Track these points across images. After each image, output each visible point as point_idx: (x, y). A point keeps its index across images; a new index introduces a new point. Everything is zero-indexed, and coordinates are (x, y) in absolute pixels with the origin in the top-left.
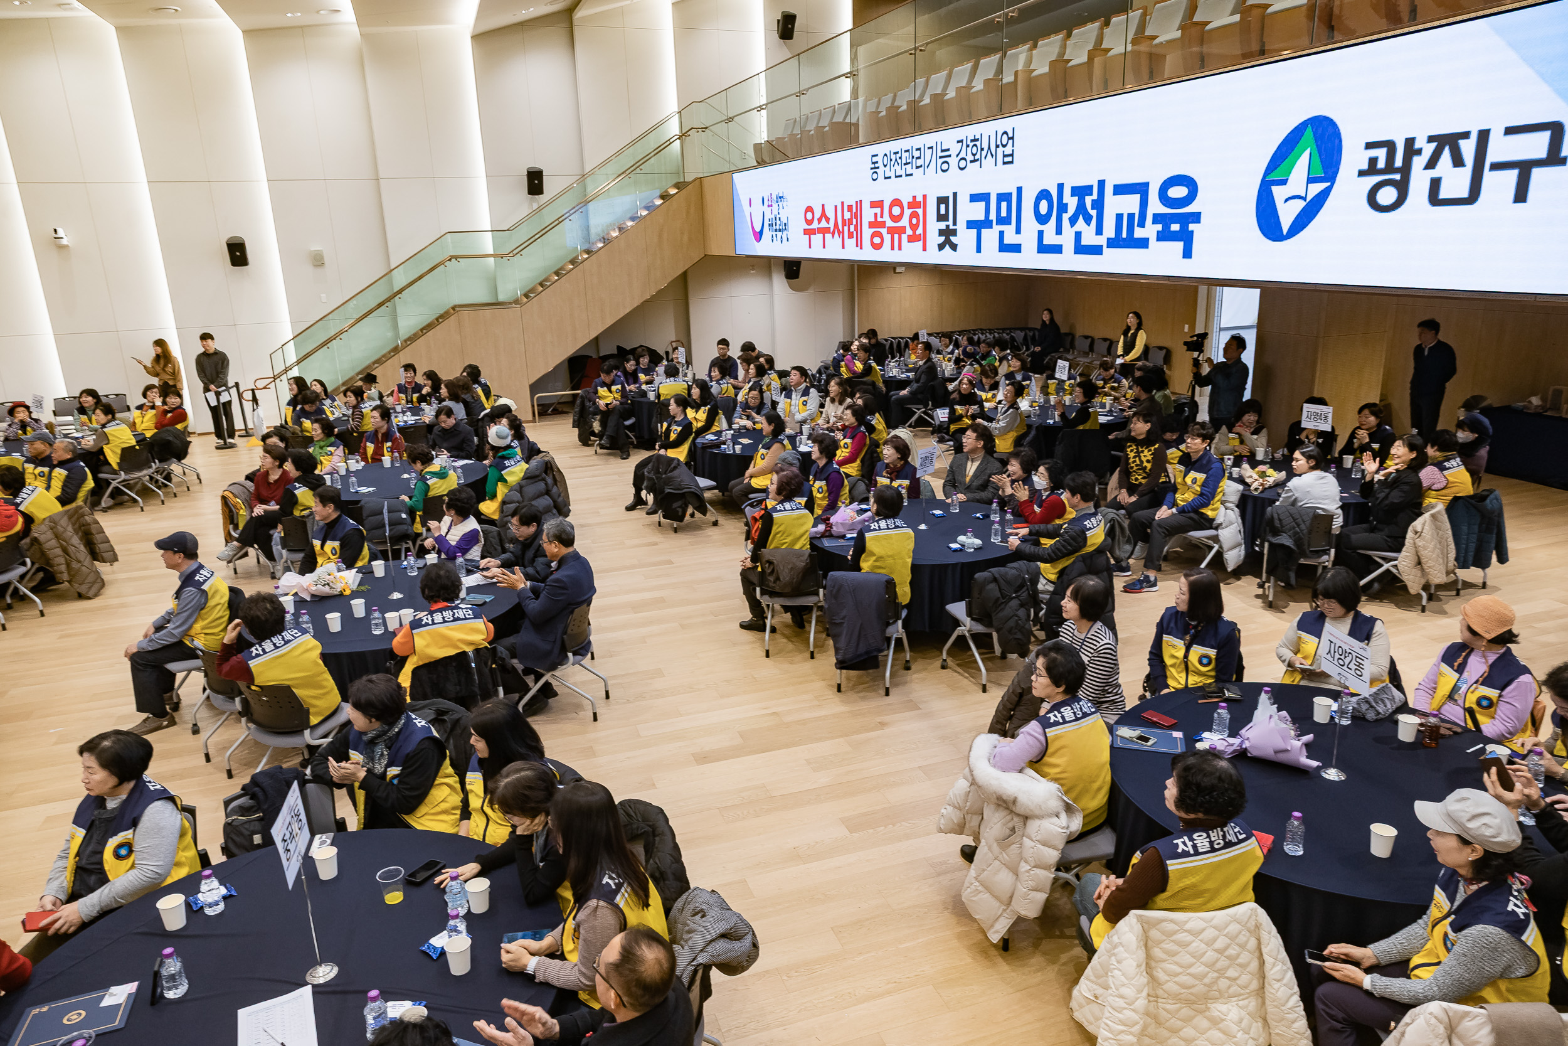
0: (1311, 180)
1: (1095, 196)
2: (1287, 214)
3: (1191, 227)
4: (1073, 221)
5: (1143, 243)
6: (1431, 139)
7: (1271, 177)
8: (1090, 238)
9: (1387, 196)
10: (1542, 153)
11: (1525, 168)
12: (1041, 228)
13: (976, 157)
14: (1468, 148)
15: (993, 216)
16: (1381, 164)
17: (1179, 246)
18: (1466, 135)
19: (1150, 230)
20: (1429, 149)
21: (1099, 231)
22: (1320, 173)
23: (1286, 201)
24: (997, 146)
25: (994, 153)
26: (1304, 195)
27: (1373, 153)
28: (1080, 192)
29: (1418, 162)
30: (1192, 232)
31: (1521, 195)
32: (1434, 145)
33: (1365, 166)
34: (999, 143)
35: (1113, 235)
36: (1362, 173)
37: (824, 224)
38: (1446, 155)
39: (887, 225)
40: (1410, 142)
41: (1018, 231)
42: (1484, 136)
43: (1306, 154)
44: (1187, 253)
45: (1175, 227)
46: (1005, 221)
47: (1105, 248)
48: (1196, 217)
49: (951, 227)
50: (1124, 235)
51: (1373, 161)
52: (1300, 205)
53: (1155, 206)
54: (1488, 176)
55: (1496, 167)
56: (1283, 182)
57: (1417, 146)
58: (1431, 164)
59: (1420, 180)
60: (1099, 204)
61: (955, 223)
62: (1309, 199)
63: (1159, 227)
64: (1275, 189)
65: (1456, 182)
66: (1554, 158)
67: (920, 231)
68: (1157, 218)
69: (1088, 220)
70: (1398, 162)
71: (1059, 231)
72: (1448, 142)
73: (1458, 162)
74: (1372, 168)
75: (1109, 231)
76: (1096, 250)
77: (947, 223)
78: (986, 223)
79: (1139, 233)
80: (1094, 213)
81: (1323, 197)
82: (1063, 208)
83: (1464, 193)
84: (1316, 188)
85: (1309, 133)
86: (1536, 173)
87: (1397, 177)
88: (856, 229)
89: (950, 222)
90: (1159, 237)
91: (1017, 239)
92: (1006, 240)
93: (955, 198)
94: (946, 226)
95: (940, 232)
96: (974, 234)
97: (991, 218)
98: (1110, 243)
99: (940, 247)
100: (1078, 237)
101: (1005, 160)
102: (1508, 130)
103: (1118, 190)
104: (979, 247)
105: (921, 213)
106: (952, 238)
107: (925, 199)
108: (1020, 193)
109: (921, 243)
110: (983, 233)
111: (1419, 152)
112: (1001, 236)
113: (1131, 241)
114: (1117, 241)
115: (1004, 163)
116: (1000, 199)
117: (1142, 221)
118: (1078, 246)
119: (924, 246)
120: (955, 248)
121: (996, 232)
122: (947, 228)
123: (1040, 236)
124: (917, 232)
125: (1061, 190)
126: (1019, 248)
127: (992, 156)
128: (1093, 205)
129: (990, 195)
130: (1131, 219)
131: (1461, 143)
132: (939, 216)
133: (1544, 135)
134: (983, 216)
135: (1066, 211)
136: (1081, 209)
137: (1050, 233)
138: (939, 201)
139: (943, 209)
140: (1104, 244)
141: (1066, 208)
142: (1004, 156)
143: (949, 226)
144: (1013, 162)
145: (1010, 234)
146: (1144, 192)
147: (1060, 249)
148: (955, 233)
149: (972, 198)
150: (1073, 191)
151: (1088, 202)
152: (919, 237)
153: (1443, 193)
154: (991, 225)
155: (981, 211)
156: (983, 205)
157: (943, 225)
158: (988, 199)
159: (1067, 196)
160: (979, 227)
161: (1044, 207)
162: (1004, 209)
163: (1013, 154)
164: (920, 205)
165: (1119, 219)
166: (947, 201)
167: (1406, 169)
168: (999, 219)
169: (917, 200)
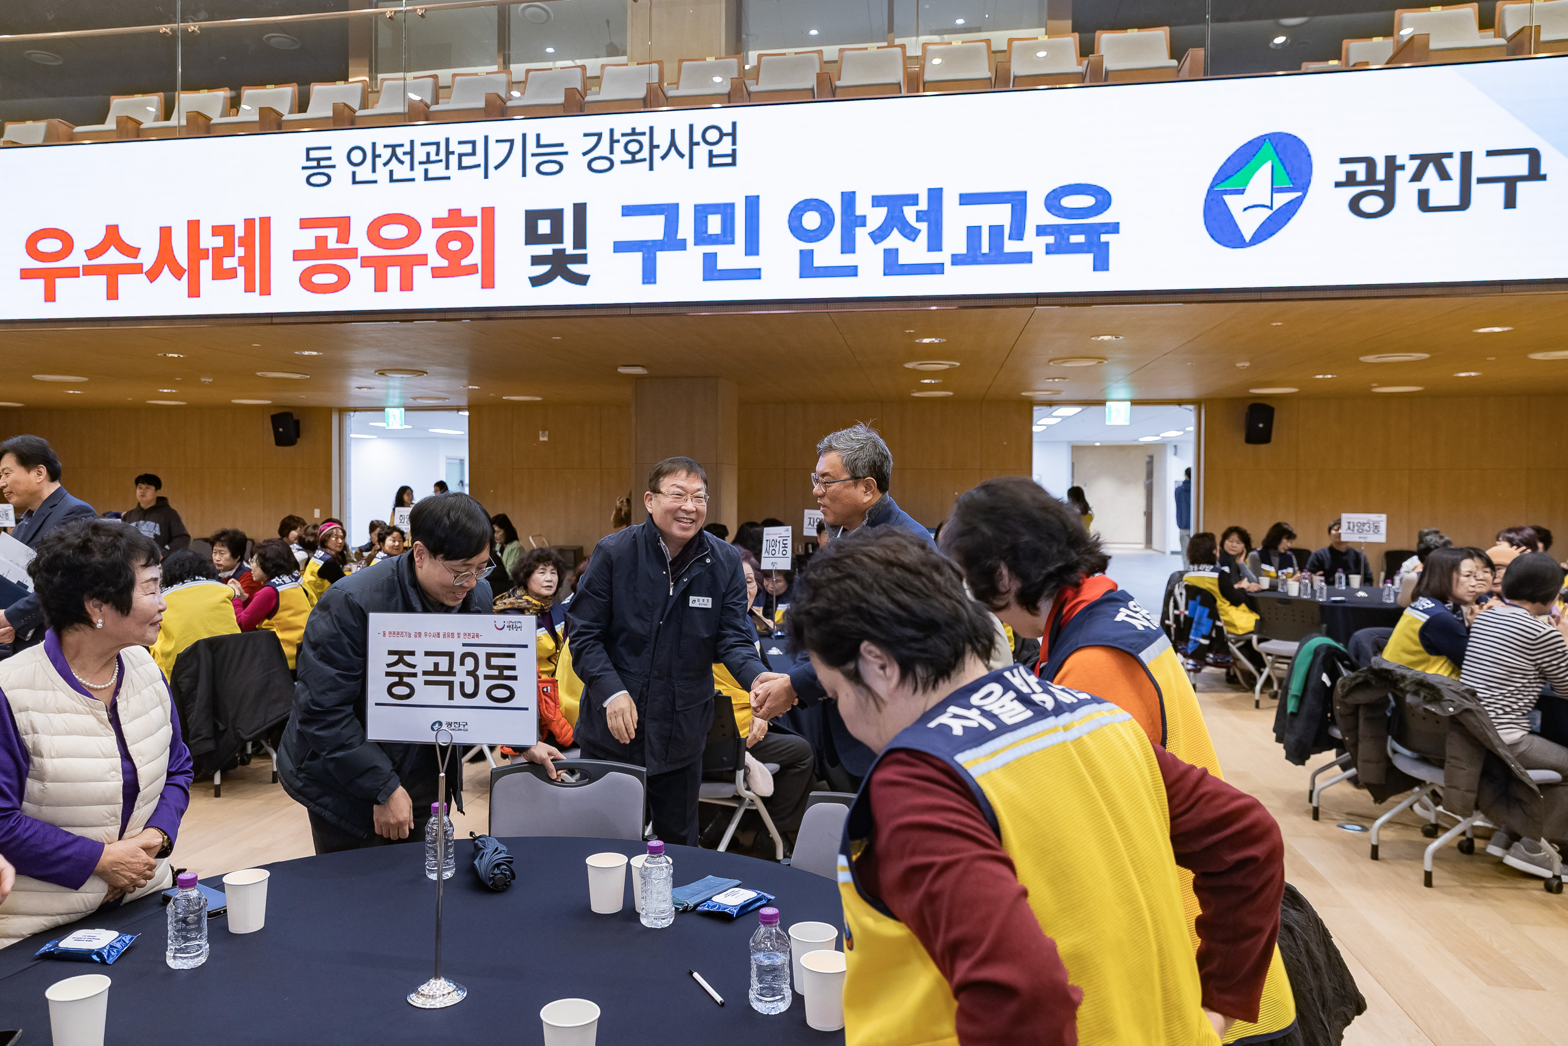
0: (1276, 190)
1: (923, 205)
3: (1104, 238)
4: (878, 236)
5: (1026, 258)
6: (1413, 157)
7: (1221, 187)
8: (913, 252)
9: (1372, 204)
10: (1524, 171)
11: (1511, 183)
12: (807, 246)
13: (638, 157)
14: (1453, 166)
15: (686, 229)
16: (1361, 176)
17: (1089, 258)
18: (1449, 155)
19: (1032, 243)
20: (1412, 166)
21: (935, 243)
22: (1285, 183)
23: (1245, 209)
24: (692, 144)
25: (685, 149)
26: (1269, 204)
27: (1351, 167)
28: (894, 204)
29: (1402, 179)
30: (1107, 244)
31: (1510, 202)
32: (1417, 162)
33: (1343, 179)
34: (697, 137)
35: (962, 249)
36: (1339, 184)
37: (113, 257)
38: (1431, 170)
39: (361, 254)
40: (1390, 161)
41: (752, 248)
42: (1466, 158)
43: (1267, 167)
44: (1101, 264)
45: (1080, 239)
46: (727, 236)
47: (948, 267)
48: (1114, 228)
49: (570, 250)
50: (985, 249)
51: (1351, 175)
52: (1264, 214)
53: (1037, 214)
54: (1476, 189)
55: (1481, 181)
56: (1239, 192)
57: (1399, 162)
58: (1417, 176)
59: (1406, 191)
60: (933, 216)
61: (580, 240)
62: (1275, 207)
63: (1050, 239)
64: (1227, 198)
65: (1445, 192)
66: (1534, 176)
67: (475, 257)
68: (1041, 230)
69: (911, 234)
70: (1381, 175)
71: (848, 246)
72: (1431, 159)
73: (1444, 175)
74: (1351, 180)
75: (955, 241)
76: (936, 269)
77: (557, 247)
78: (672, 242)
79: (1010, 246)
80: (923, 227)
81: (1293, 206)
82: (852, 221)
83: (1455, 201)
84: (1285, 198)
85: (1267, 147)
86: (1521, 186)
87: (1382, 188)
88: (246, 262)
89: (568, 245)
90: (1049, 250)
91: (751, 262)
92: (722, 265)
93: (580, 210)
94: (554, 250)
95: (536, 260)
96: (636, 259)
97: (680, 236)
98: (957, 260)
99: (536, 281)
100: (891, 255)
101: (715, 161)
102: (1490, 153)
103: (967, 199)
104: (649, 276)
105: (475, 233)
106: (575, 268)
107: (488, 213)
108: (752, 203)
109: (477, 278)
110: (662, 257)
111: (1402, 167)
112: (710, 260)
113: (998, 256)
114: (971, 257)
115: (711, 165)
116: (702, 212)
117: (1018, 233)
118: (892, 265)
119: (488, 282)
120: (582, 280)
121: (695, 254)
122: (559, 253)
123: (806, 257)
124: (465, 262)
125: (849, 199)
126: (754, 274)
127: (682, 155)
128: (920, 217)
129: (676, 206)
130: (996, 232)
131: (1445, 161)
132: (532, 237)
133: (1525, 159)
134: (658, 234)
135: (864, 225)
136: (895, 221)
137: (827, 252)
138: (532, 217)
139: (544, 227)
140: (947, 262)
141: (862, 221)
142: (711, 156)
143: (564, 250)
144: (734, 164)
145: (731, 256)
146: (1017, 201)
147: (852, 271)
148: (582, 259)
149: (629, 211)
150: (877, 201)
151: (910, 213)
152: (471, 270)
153: (1433, 202)
154: (681, 245)
155: (652, 228)
156: (659, 220)
157: (546, 250)
158: (670, 212)
159: (863, 206)
160: (648, 250)
161: (812, 220)
162: (714, 224)
163: (733, 155)
164: (471, 221)
165: (973, 232)
166: (556, 216)
167: (1390, 181)
168: (701, 237)
169: (464, 214)
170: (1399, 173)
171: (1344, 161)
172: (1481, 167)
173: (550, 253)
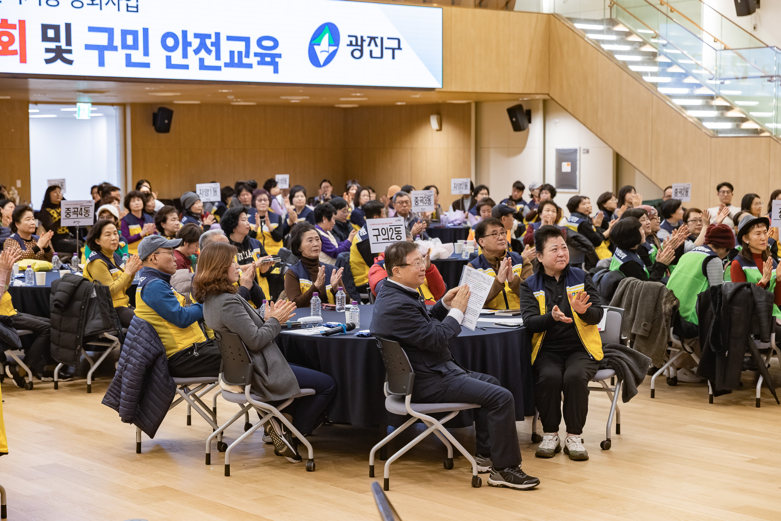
0: (330, 45)
1: (213, 39)
2: (322, 58)
3: (277, 60)
4: (197, 52)
5: (250, 66)
6: (368, 37)
7: (313, 42)
8: (210, 60)
10: (396, 46)
11: (393, 50)
12: (169, 54)
14: (378, 41)
15: (117, 41)
16: (354, 43)
17: (271, 68)
18: (377, 38)
19: (253, 60)
20: (368, 41)
21: (218, 57)
22: (332, 43)
23: (321, 52)
25: (116, 2)
26: (327, 50)
27: (351, 38)
28: (202, 37)
29: (365, 44)
30: (278, 62)
31: (393, 57)
32: (369, 39)
33: (349, 43)
35: (228, 61)
36: (348, 45)
38: (373, 42)
40: (362, 37)
41: (146, 53)
42: (382, 39)
43: (327, 35)
44: (276, 71)
45: (268, 59)
46: (135, 47)
47: (223, 68)
48: (279, 56)
49: (64, 47)
50: (236, 61)
51: (351, 42)
52: (327, 55)
53: (255, 48)
54: (384, 50)
55: (386, 48)
56: (319, 45)
57: (364, 38)
58: (369, 45)
59: (366, 50)
60: (217, 44)
61: (69, 42)
62: (330, 52)
63: (259, 59)
64: (316, 47)
65: (377, 52)
66: (399, 48)
67: (16, 46)
68: (256, 55)
69: (209, 52)
70: (359, 43)
71: (185, 56)
72: (373, 39)
73: (376, 45)
74: (351, 44)
75: (225, 57)
76: (218, 68)
77: (58, 44)
78: (111, 47)
79: (245, 61)
80: (213, 49)
81: (335, 52)
82: (187, 44)
83: (379, 56)
84: (332, 49)
85: (327, 28)
86: (396, 51)
87: (359, 48)
89: (63, 44)
90: (259, 63)
91: (145, 60)
92: (133, 60)
93: (68, 27)
94: (57, 46)
95: (48, 50)
96: (95, 54)
97: (115, 44)
98: (226, 65)
99: (48, 61)
100: (202, 60)
101: (130, 9)
102: (388, 38)
103: (229, 38)
104: (102, 63)
105: (16, 33)
106: (66, 56)
107: (22, 23)
108: (146, 31)
109: (17, 57)
110: (107, 54)
111: (365, 41)
112: (128, 57)
113: (240, 65)
114: (230, 64)
115: (128, 11)
116: (124, 33)
117: (247, 56)
118: (202, 66)
119: (23, 60)
120: (70, 62)
121: (121, 53)
122: (59, 48)
123: (168, 58)
124: (11, 48)
125: (185, 33)
126: (147, 65)
127: (115, 4)
128: (213, 44)
129: (112, 29)
130: (240, 53)
131: (377, 40)
132: (45, 38)
133: (397, 41)
134: (105, 42)
135: (191, 46)
136: (203, 45)
137: (177, 57)
138: (45, 28)
139: (51, 33)
140: (222, 65)
141: (190, 44)
142: (128, 6)
143: (61, 46)
144: (137, 11)
145: (137, 56)
146: (247, 40)
147: (186, 67)
148: (70, 52)
149: (92, 29)
150: (196, 36)
151: (208, 42)
152: (14, 53)
153: (374, 55)
154: (115, 49)
155: (102, 39)
156: (105, 35)
157: (52, 45)
158: (110, 31)
159: (190, 38)
160: (101, 49)
161: (170, 42)
162: (130, 40)
163: (137, 7)
164: (13, 27)
165: (232, 53)
166: (56, 28)
167: (362, 46)
168: (125, 46)
169: (9, 22)
170: (364, 43)
171: (349, 36)
172: (387, 43)
173: (54, 47)
